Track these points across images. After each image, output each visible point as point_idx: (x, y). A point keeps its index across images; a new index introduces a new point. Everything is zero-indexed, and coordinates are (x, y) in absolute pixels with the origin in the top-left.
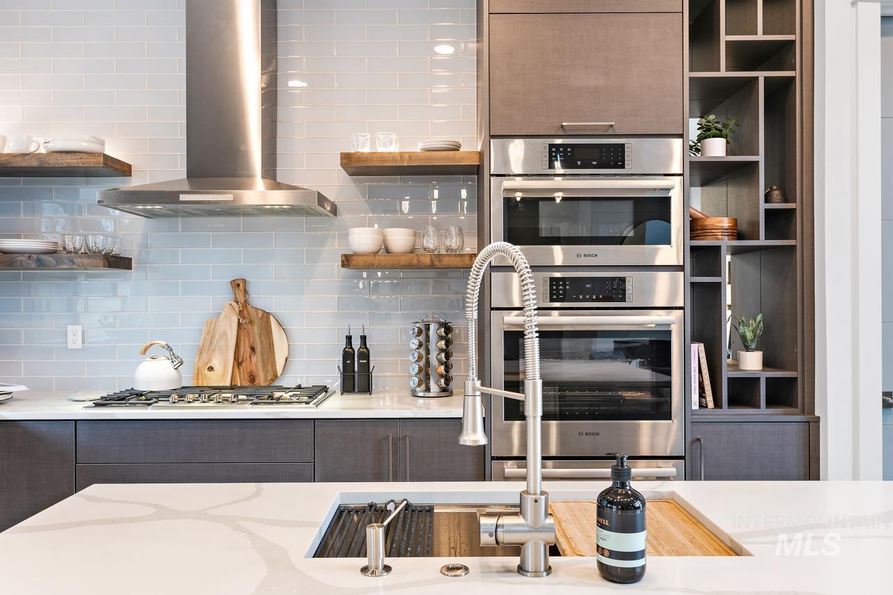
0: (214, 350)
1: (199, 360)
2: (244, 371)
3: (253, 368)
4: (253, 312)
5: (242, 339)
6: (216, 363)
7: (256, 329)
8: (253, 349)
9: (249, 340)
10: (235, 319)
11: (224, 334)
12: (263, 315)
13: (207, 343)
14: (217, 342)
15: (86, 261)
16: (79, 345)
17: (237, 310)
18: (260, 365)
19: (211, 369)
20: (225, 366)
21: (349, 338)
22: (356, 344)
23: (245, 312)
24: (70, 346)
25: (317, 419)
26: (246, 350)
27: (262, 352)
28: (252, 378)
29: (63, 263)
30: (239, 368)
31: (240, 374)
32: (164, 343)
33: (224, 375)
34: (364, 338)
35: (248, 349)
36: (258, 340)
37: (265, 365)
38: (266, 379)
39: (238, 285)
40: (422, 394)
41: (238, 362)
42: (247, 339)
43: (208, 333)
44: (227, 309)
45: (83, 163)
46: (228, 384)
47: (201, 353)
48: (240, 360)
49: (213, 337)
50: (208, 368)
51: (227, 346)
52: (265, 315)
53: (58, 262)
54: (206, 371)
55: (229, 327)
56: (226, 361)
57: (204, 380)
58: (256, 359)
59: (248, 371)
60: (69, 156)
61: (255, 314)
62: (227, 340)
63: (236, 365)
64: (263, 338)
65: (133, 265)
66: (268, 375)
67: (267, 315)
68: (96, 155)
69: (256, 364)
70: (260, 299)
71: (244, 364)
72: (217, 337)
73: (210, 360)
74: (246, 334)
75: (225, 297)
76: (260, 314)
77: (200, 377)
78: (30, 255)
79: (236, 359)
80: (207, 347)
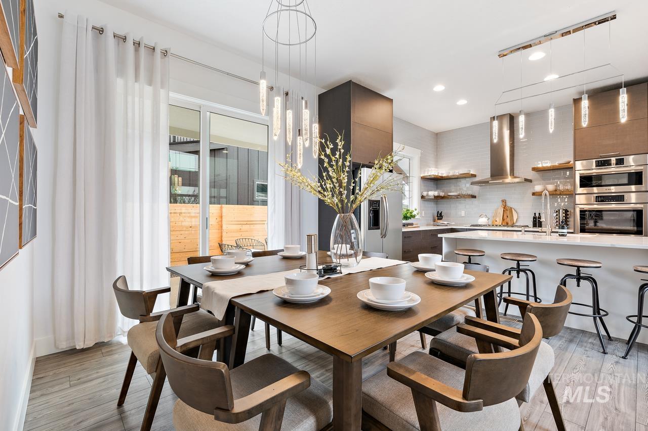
2: (505, 222)
3: (507, 220)
5: (504, 214)
6: (497, 220)
7: (508, 211)
8: (507, 217)
10: (503, 209)
14: (498, 215)
15: (467, 197)
16: (464, 215)
17: (503, 207)
18: (509, 220)
21: (535, 214)
22: (537, 215)
23: (505, 207)
26: (505, 217)
27: (510, 217)
28: (507, 224)
29: (462, 197)
32: (485, 215)
33: (500, 222)
34: (539, 214)
37: (511, 220)
39: (504, 201)
41: (503, 220)
42: (506, 214)
43: (496, 212)
44: (501, 207)
46: (501, 224)
47: (494, 218)
51: (500, 216)
54: (495, 222)
55: (501, 211)
56: (500, 219)
61: (508, 208)
62: (500, 214)
64: (510, 214)
65: (477, 197)
66: (512, 223)
67: (511, 208)
70: (509, 204)
71: (505, 220)
72: (498, 213)
75: (500, 204)
78: (455, 196)
79: (503, 219)
80: (495, 215)
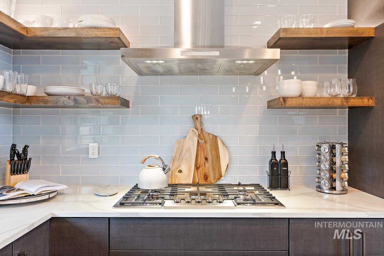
0: (182, 159)
1: (172, 165)
2: (200, 173)
3: (207, 171)
4: (206, 136)
5: (199, 152)
6: (183, 168)
7: (208, 146)
8: (206, 159)
9: (204, 153)
10: (196, 140)
11: (189, 150)
12: (213, 138)
13: (178, 155)
14: (184, 154)
15: (107, 101)
16: (96, 156)
17: (197, 135)
18: (211, 169)
19: (180, 171)
20: (190, 170)
21: (274, 153)
22: (278, 157)
23: (201, 135)
24: (91, 156)
25: (290, 218)
26: (202, 159)
27: (212, 161)
28: (206, 178)
29: (91, 102)
30: (197, 171)
31: (198, 174)
32: (158, 156)
33: (189, 175)
34: (283, 153)
35: (203, 159)
36: (209, 153)
37: (214, 169)
38: (214, 178)
39: (197, 118)
40: (327, 192)
41: (197, 168)
42: (202, 152)
43: (179, 148)
44: (190, 134)
45: (105, 35)
46: (191, 182)
47: (174, 161)
48: (198, 166)
49: (182, 151)
50: (179, 171)
51: (191, 157)
52: (214, 138)
53: (88, 102)
54: (177, 173)
55: (192, 144)
56: (190, 167)
57: (176, 179)
58: (209, 165)
59: (203, 173)
60: (96, 30)
61: (208, 137)
62: (190, 153)
63: (196, 169)
64: (213, 152)
65: (130, 105)
66: (216, 175)
67: (215, 138)
68: (114, 29)
69: (208, 169)
71: (201, 168)
72: (184, 151)
73: (180, 166)
74: (202, 149)
75: (189, 125)
76: (211, 137)
77: (173, 177)
78: (69, 96)
79: (196, 165)
80: (177, 157)
